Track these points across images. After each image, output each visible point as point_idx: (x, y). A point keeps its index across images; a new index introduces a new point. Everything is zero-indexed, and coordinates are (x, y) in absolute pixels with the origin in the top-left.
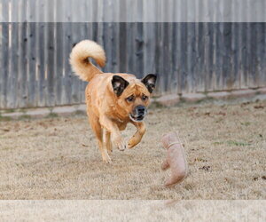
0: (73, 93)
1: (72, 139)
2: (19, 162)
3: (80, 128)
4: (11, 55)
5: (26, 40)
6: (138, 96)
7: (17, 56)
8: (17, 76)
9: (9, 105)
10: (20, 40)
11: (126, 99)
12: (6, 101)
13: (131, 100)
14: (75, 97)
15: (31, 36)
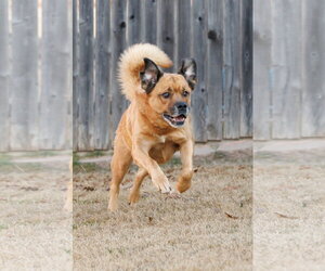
0: (208, 121)
1: (208, 204)
2: (113, 246)
3: (222, 184)
4: (96, 51)
5: (123, 25)
6: (176, 90)
7: (108, 55)
8: (107, 92)
9: (92, 144)
10: (112, 25)
11: (159, 96)
12: (88, 136)
13: (166, 97)
14: (212, 127)
15: (132, 17)
